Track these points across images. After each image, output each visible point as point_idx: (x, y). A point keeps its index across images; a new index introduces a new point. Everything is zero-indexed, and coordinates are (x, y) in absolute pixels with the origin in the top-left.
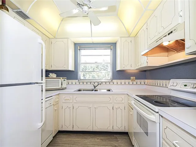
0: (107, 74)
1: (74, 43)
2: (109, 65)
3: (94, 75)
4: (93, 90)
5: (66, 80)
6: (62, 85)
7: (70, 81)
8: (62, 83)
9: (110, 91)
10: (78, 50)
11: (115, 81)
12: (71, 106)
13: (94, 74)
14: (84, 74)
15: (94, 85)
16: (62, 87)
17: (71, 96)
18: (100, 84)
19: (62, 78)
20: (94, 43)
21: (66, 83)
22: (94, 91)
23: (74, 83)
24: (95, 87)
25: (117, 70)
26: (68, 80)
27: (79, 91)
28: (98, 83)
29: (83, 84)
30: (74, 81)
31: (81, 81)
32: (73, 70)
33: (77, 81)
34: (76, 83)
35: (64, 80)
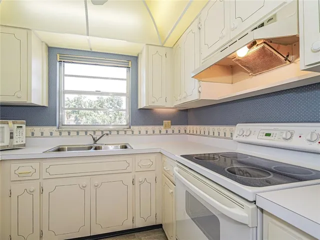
0: (118, 117)
2: (124, 99)
3: (96, 118)
4: (90, 148)
5: (24, 126)
6: (12, 137)
7: (37, 130)
8: (12, 133)
9: (126, 147)
10: (58, 63)
11: (136, 129)
12: (34, 186)
13: (96, 116)
14: (76, 117)
15: (94, 136)
16: (11, 143)
17: (36, 165)
18: (107, 134)
19: (14, 123)
20: (93, 50)
21: (24, 133)
22: (92, 150)
23: (47, 133)
24: (95, 141)
25: (139, 107)
26: (30, 128)
27: (59, 150)
28: (102, 132)
29: (69, 134)
30: (47, 130)
31: (64, 130)
32: (45, 104)
33: (55, 128)
34: (51, 133)
35: (18, 127)
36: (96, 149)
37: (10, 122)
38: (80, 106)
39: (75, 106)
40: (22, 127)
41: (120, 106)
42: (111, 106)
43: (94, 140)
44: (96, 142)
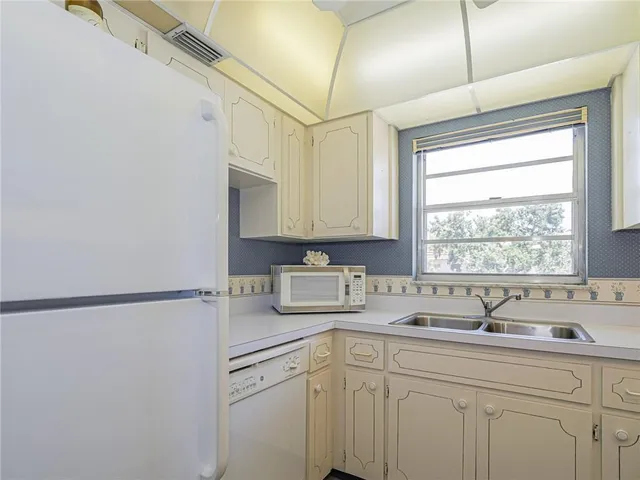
0: (549, 251)
1: (396, 128)
2: (567, 207)
3: (494, 255)
4: (477, 325)
5: (363, 275)
6: (347, 293)
7: (383, 281)
8: (347, 286)
9: (571, 335)
10: (415, 157)
12: (375, 381)
13: (494, 250)
14: (452, 254)
15: (486, 300)
16: (347, 301)
17: (379, 344)
18: (518, 298)
19: (350, 271)
21: (364, 287)
22: (480, 332)
23: (397, 289)
24: (488, 309)
25: (616, 227)
26: (372, 278)
27: (416, 322)
28: (506, 290)
29: (435, 292)
30: (397, 282)
31: (424, 282)
32: (394, 236)
33: (409, 280)
34: (404, 289)
35: (355, 276)
36: (490, 329)
37: (346, 269)
38: (459, 231)
39: (449, 232)
40: (360, 277)
41: (556, 224)
42: (531, 227)
43: (486, 307)
44: (490, 312)
